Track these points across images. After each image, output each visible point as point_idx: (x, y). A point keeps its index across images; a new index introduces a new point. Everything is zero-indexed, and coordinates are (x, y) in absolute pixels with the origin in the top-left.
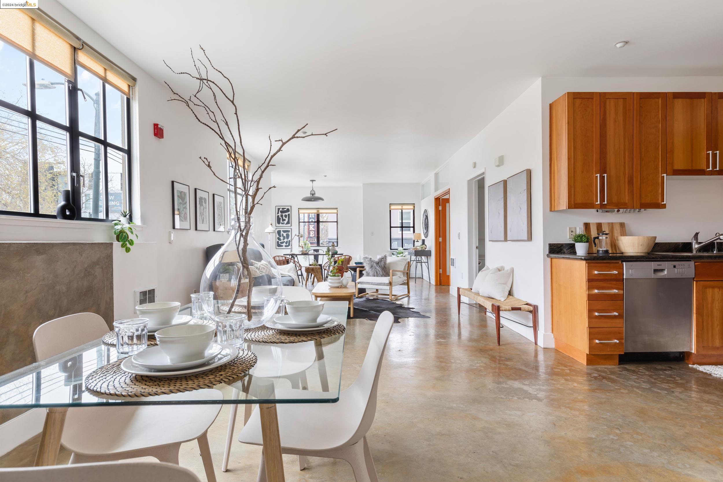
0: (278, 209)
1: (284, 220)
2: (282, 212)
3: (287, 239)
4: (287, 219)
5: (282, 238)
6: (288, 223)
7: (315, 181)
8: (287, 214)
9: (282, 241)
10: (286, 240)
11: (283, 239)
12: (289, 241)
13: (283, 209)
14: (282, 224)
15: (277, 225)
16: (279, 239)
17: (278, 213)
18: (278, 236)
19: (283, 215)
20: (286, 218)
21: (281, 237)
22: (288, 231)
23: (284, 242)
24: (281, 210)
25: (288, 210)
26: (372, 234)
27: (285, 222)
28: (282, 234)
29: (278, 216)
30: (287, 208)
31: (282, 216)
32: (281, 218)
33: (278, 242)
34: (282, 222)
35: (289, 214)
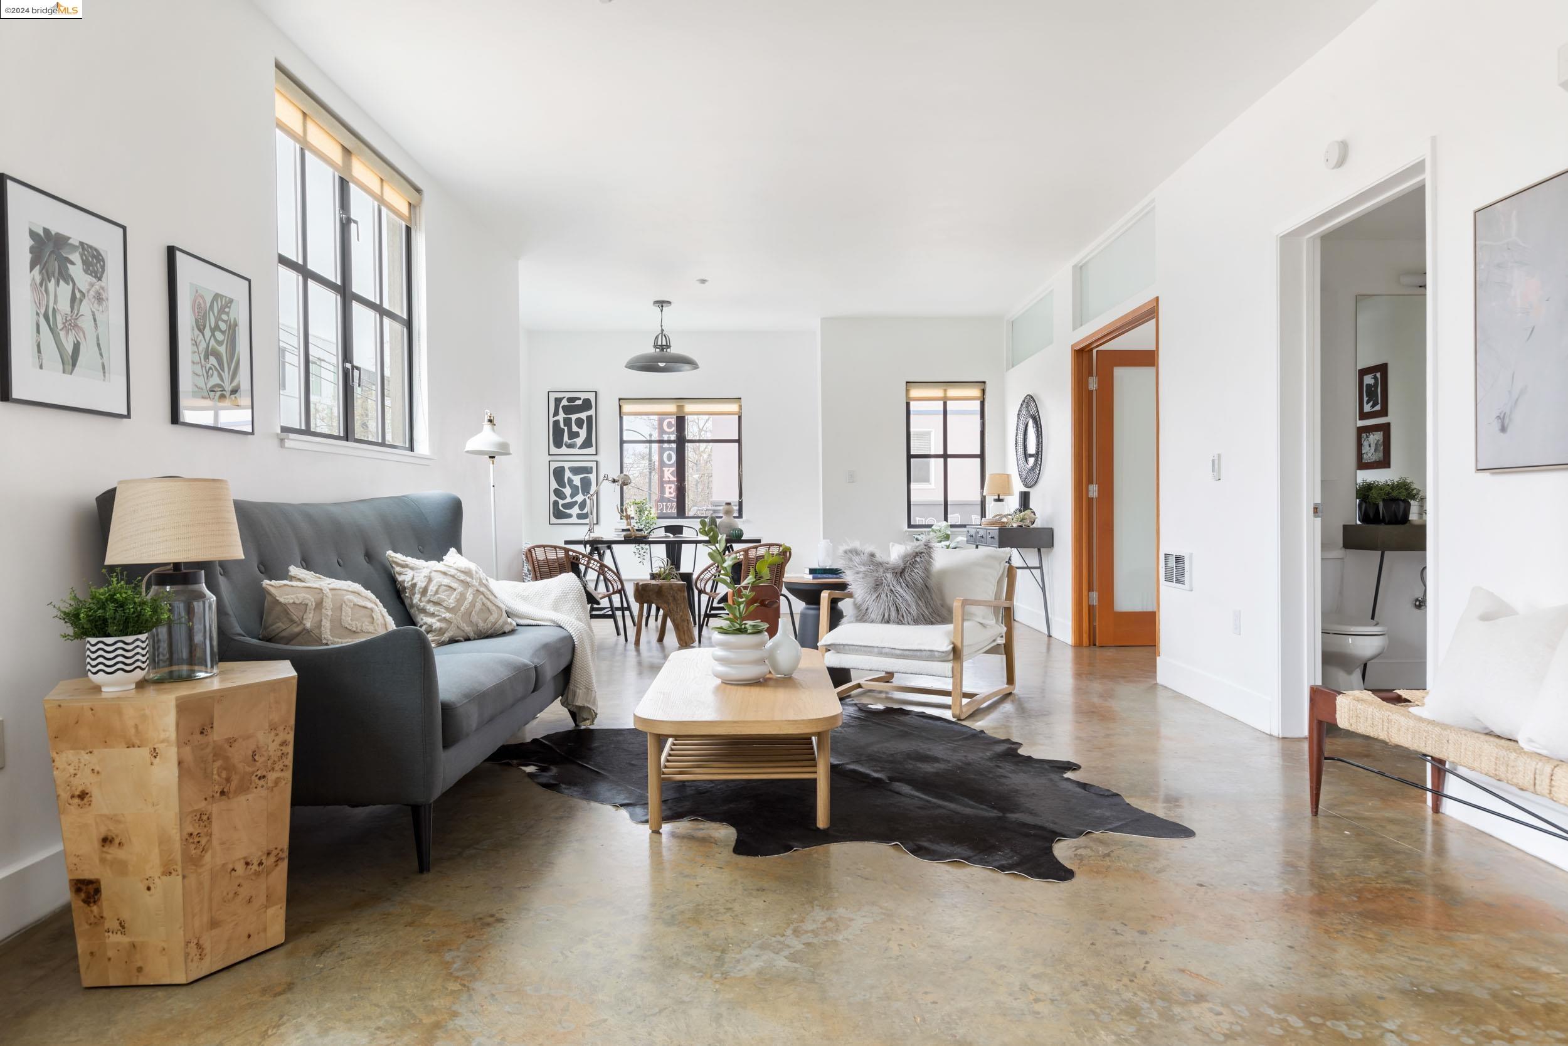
0: (556, 399)
1: (574, 435)
2: (568, 410)
3: (584, 495)
4: (583, 433)
5: (567, 491)
6: (587, 443)
7: (669, 303)
8: (583, 415)
9: (568, 500)
10: (580, 498)
11: (572, 496)
12: (591, 500)
13: (570, 400)
14: (569, 446)
15: (554, 450)
16: (559, 493)
17: (556, 413)
18: (554, 485)
19: (571, 419)
20: (581, 427)
21: (565, 487)
22: (588, 470)
23: (576, 502)
24: (564, 402)
25: (587, 405)
26: (852, 478)
27: (579, 441)
28: (569, 478)
29: (556, 423)
30: (583, 396)
31: (568, 422)
32: (566, 428)
33: (556, 503)
34: (569, 441)
35: (591, 416)
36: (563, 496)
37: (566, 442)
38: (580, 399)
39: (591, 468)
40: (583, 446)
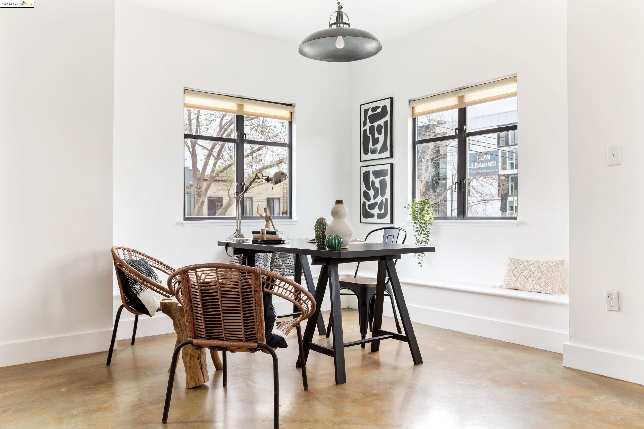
0: (365, 111)
1: (376, 141)
2: (374, 119)
3: (382, 197)
4: (381, 138)
5: (371, 193)
6: (383, 149)
8: (381, 122)
9: (372, 201)
10: (379, 199)
12: (386, 200)
13: (374, 109)
14: (373, 152)
15: (364, 156)
16: (366, 195)
17: (365, 124)
18: (364, 189)
19: (373, 126)
20: (380, 133)
21: (370, 189)
22: (385, 173)
23: (377, 203)
24: (370, 113)
25: (385, 111)
27: (379, 146)
28: (373, 181)
29: (365, 131)
30: (381, 104)
31: (372, 130)
32: (371, 136)
33: (364, 204)
34: (373, 147)
35: (387, 121)
36: (369, 198)
37: (371, 148)
38: (379, 107)
39: (387, 170)
40: (381, 152)
